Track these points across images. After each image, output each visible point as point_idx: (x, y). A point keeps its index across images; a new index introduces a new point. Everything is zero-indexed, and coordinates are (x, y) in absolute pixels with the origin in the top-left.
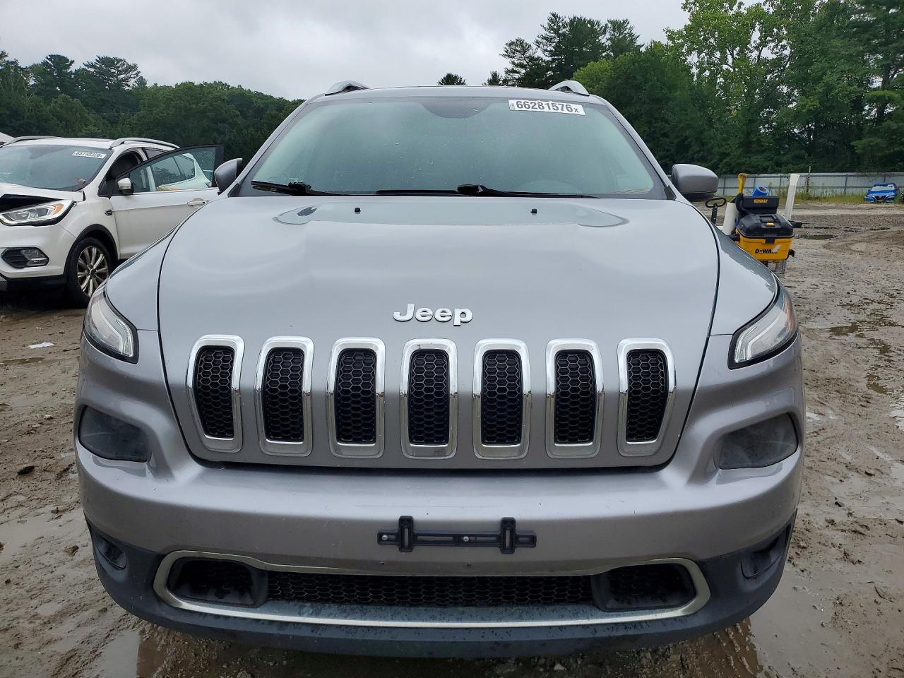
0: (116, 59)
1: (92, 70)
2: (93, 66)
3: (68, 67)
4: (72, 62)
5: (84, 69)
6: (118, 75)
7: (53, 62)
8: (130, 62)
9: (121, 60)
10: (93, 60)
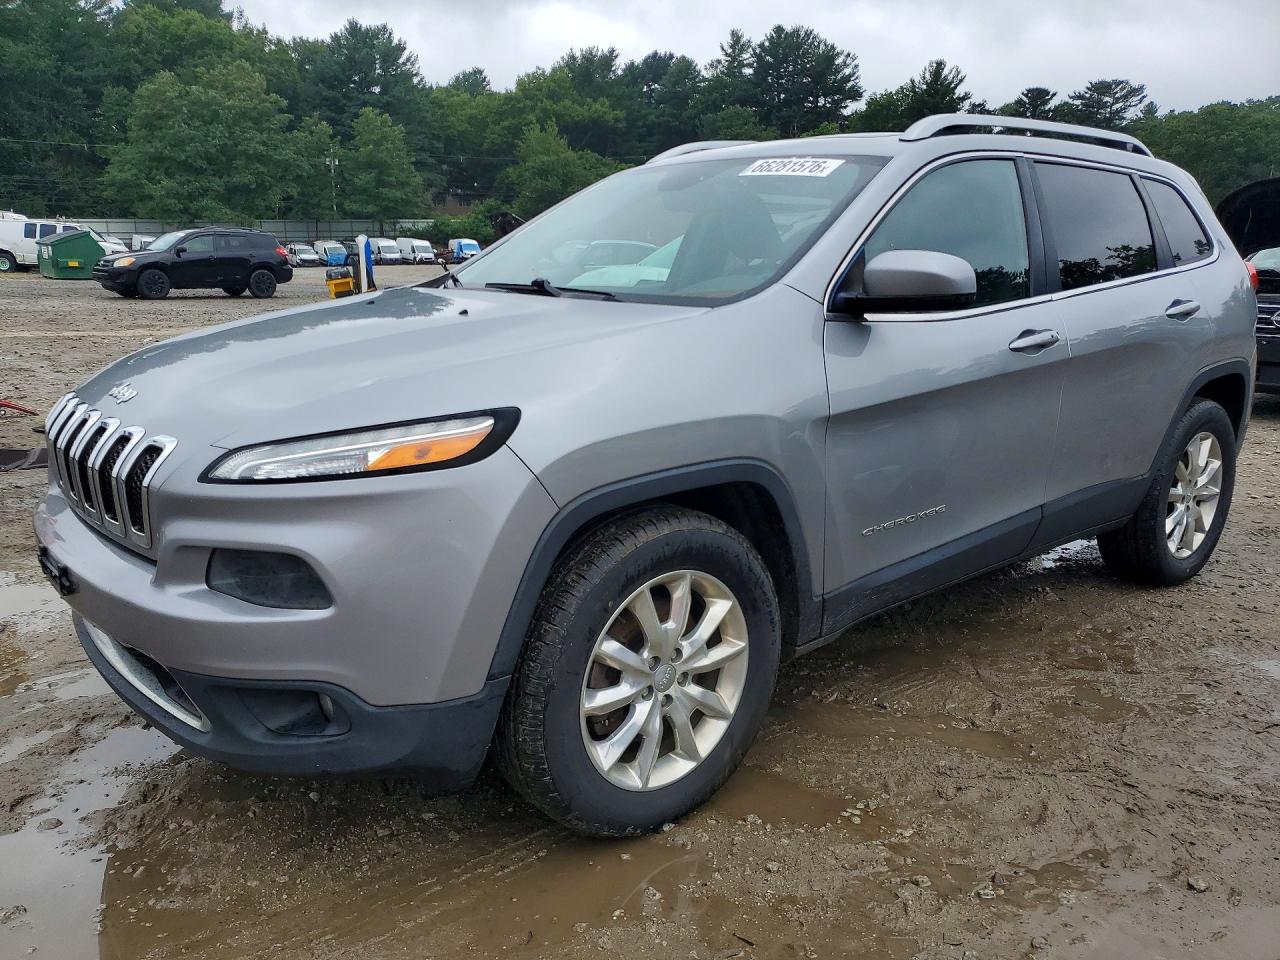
0: (1115, 82)
1: (1078, 102)
2: (1080, 97)
3: (1046, 102)
4: (1054, 95)
5: (1066, 103)
6: (1113, 104)
7: (1029, 98)
8: (1135, 84)
9: (1122, 82)
10: (1081, 88)
